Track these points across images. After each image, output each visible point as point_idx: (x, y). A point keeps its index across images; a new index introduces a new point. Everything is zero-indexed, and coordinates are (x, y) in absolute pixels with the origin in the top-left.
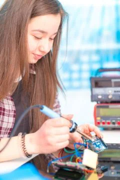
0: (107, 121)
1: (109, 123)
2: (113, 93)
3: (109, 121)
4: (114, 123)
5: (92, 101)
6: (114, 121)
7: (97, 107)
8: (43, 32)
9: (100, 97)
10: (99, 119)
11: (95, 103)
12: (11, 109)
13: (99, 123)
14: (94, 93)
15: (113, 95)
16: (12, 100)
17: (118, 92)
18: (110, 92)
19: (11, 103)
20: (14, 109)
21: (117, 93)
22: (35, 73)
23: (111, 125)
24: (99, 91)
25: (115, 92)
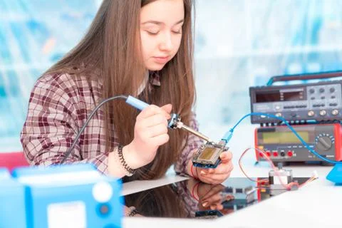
0: (274, 151)
1: (275, 154)
2: (282, 109)
3: (276, 151)
4: (283, 154)
5: (253, 122)
6: (283, 151)
7: (259, 131)
8: (157, 23)
9: (263, 116)
10: (261, 147)
11: (258, 126)
14: (254, 111)
15: (283, 113)
17: (289, 107)
18: (278, 108)
21: (287, 110)
22: (159, 84)
23: (279, 157)
24: (263, 108)
25: (285, 108)
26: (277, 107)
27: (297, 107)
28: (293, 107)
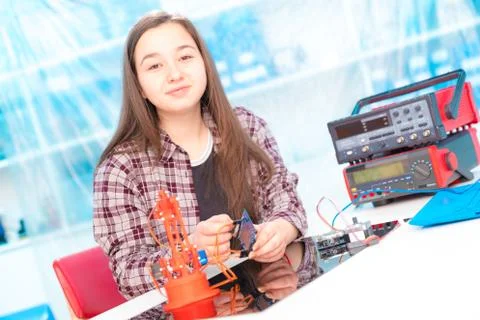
0: (369, 191)
1: (372, 195)
2: (368, 142)
3: (372, 190)
4: (379, 193)
5: (340, 162)
6: (378, 189)
9: (349, 153)
10: (354, 190)
11: (347, 165)
12: (189, 205)
13: (356, 197)
14: (339, 149)
15: (370, 145)
16: (192, 191)
17: (377, 137)
19: (190, 196)
20: (195, 204)
21: (373, 141)
23: (376, 197)
24: (347, 143)
25: (371, 139)
26: (363, 140)
27: (384, 135)
28: (380, 136)
